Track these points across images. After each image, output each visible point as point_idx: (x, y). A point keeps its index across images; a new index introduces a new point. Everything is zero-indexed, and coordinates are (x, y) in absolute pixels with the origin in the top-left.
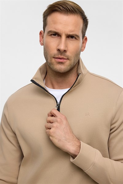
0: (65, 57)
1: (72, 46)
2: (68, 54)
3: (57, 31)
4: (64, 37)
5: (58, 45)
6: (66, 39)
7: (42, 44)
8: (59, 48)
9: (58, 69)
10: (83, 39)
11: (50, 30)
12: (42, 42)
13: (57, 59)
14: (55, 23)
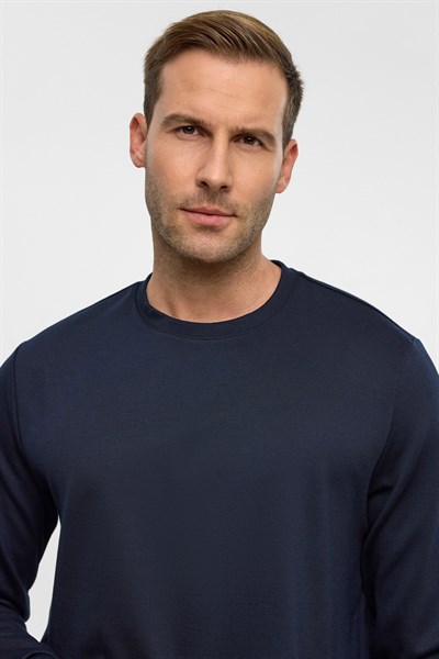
0: (223, 210)
1: (248, 170)
2: (235, 197)
3: (198, 117)
4: (221, 138)
5: (202, 168)
6: (229, 147)
7: (140, 163)
8: (203, 176)
9: (197, 249)
10: (284, 147)
11: (171, 112)
12: (140, 156)
13: (197, 215)
14: (192, 87)
